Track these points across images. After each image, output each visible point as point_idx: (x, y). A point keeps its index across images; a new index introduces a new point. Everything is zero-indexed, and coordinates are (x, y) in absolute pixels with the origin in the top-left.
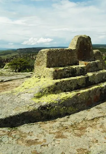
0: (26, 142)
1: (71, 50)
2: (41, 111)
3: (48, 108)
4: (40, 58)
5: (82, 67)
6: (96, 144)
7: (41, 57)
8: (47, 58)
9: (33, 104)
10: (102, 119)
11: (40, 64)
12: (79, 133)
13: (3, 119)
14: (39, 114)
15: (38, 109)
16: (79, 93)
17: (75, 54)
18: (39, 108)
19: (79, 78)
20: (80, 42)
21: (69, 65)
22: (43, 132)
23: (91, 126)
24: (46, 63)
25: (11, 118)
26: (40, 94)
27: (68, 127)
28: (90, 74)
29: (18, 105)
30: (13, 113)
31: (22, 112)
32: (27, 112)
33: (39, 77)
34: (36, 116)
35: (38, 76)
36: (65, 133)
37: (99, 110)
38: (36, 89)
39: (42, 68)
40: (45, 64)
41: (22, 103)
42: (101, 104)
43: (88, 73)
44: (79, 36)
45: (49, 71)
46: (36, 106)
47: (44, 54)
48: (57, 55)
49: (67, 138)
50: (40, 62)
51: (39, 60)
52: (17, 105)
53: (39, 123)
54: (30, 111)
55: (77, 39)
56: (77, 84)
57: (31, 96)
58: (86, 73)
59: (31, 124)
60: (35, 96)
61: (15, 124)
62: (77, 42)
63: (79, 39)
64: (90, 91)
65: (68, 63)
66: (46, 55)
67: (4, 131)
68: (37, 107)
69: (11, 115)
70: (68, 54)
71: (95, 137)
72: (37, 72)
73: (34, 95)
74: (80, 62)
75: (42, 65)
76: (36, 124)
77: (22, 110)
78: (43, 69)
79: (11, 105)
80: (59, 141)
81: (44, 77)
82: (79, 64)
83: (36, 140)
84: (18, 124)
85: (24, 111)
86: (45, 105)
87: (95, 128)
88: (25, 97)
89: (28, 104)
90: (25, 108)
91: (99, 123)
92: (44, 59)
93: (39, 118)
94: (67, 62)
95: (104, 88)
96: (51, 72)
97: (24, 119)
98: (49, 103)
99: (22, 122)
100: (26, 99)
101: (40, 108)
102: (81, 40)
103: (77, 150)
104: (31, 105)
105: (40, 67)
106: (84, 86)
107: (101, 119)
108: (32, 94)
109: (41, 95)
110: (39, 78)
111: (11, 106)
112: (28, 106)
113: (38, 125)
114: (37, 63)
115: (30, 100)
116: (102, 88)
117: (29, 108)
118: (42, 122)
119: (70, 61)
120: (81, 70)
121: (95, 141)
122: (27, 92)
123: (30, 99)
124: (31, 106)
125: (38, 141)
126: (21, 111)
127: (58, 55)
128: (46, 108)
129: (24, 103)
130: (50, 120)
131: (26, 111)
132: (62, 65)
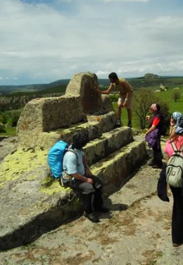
0: (66, 262)
1: (74, 98)
2: (62, 207)
3: (69, 200)
4: (28, 116)
5: (94, 126)
6: (160, 240)
7: (31, 113)
8: (43, 115)
9: (46, 198)
10: (144, 202)
11: (28, 127)
12: (128, 229)
13: (10, 235)
14: (59, 213)
15: (58, 206)
16: (104, 168)
17: (80, 104)
18: (58, 203)
19: (96, 145)
20: (85, 85)
21: (74, 123)
22: (79, 241)
23: (137, 216)
24: (41, 125)
25: (22, 228)
26: (48, 179)
27: (107, 224)
28: (107, 136)
29: (21, 204)
30: (22, 220)
31: (35, 215)
32: (43, 214)
33: (32, 150)
34: (55, 218)
35: (28, 148)
36: (109, 235)
37: (134, 190)
38: (40, 172)
39: (33, 134)
40: (40, 127)
41: (26, 200)
42: (131, 180)
43: (103, 134)
44: (83, 74)
45: (50, 137)
46: (53, 201)
47: (37, 109)
48: (56, 109)
49: (119, 241)
50: (29, 123)
51: (27, 120)
52: (20, 206)
53: (62, 227)
54: (47, 210)
55: (80, 80)
56: (95, 154)
57: (37, 186)
58: (100, 134)
59: (52, 232)
60: (43, 183)
61: (29, 238)
62: (82, 85)
63: (83, 79)
64: (115, 163)
65: (71, 120)
66: (40, 111)
67: (18, 255)
68: (55, 201)
69: (21, 224)
70: (71, 105)
71: (153, 230)
72: (26, 140)
73: (40, 182)
74: (88, 116)
75: (33, 129)
76: (58, 230)
77: (34, 212)
78: (37, 135)
79: (8, 206)
80: (110, 248)
81: (42, 149)
82: (87, 121)
83: (78, 255)
84: (33, 236)
85: (38, 213)
86: (65, 197)
87: (144, 217)
88: (27, 189)
89: (38, 199)
90: (36, 207)
91: (144, 210)
92: (37, 118)
93: (60, 219)
94: (70, 118)
95: (130, 155)
96: (55, 138)
97: (39, 226)
98: (69, 193)
99: (38, 232)
100: (30, 191)
101: (60, 203)
102: (86, 80)
103: (143, 255)
104: (44, 201)
105: (29, 132)
106: (103, 155)
107: (142, 202)
108: (37, 182)
109: (51, 180)
110: (32, 152)
111: (10, 208)
112: (40, 202)
113: (63, 231)
114: (22, 126)
115: (37, 192)
116: (128, 155)
117: (44, 206)
118: (66, 224)
119: (73, 117)
120: (93, 130)
121: (155, 236)
122: (25, 179)
123: (37, 190)
124: (45, 203)
125: (82, 256)
126: (32, 213)
127: (58, 109)
128: (68, 201)
129: (30, 200)
130: (75, 220)
131: (41, 212)
132: (64, 124)
